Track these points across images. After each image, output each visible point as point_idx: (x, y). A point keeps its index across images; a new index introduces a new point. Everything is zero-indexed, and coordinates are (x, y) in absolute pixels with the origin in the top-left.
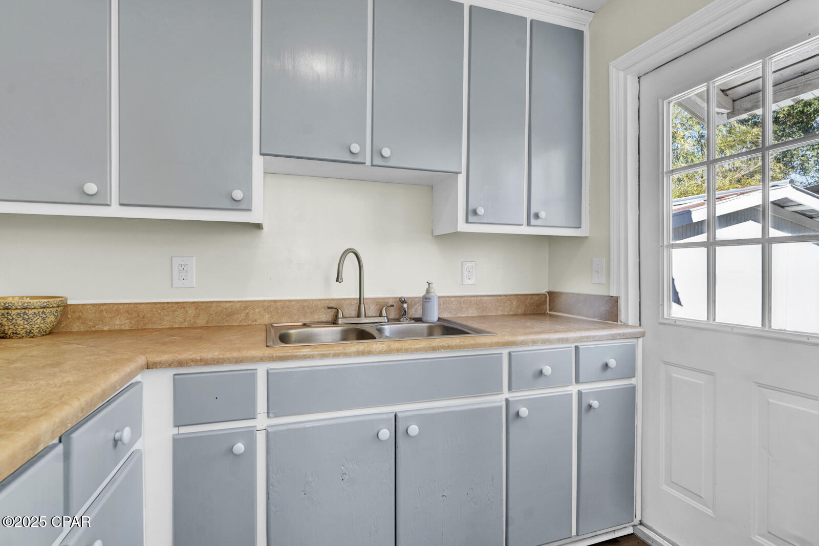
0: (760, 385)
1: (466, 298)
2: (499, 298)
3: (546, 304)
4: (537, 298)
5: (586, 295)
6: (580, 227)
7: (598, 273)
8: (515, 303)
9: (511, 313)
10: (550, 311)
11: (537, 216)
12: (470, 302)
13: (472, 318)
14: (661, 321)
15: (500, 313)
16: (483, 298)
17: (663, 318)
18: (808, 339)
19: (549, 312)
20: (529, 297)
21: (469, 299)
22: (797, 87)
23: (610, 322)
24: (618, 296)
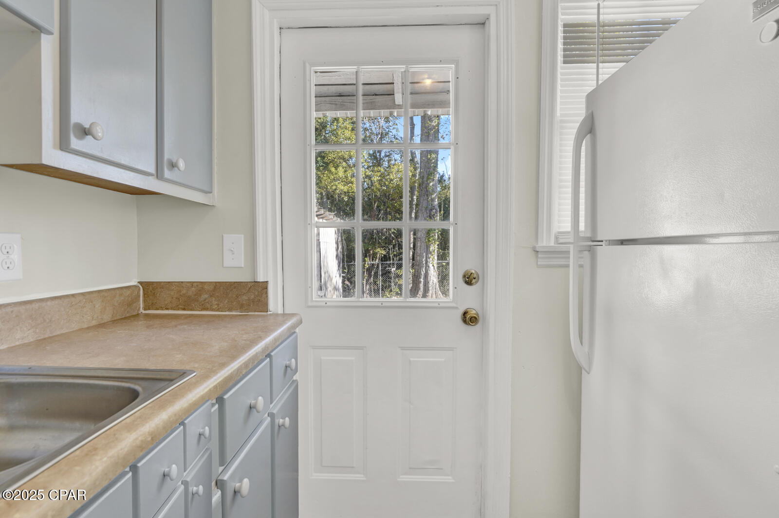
0: (403, 348)
1: (9, 309)
2: (73, 299)
3: (139, 300)
4: (128, 292)
5: (216, 282)
6: (211, 193)
7: (233, 254)
8: (98, 305)
9: (94, 323)
10: (145, 309)
11: (173, 165)
12: (17, 316)
13: (25, 347)
14: (310, 304)
15: (75, 326)
16: (43, 304)
17: (312, 301)
18: (439, 304)
19: (144, 312)
20: (118, 292)
21: (16, 309)
22: (336, 104)
23: (256, 313)
24: (266, 280)
